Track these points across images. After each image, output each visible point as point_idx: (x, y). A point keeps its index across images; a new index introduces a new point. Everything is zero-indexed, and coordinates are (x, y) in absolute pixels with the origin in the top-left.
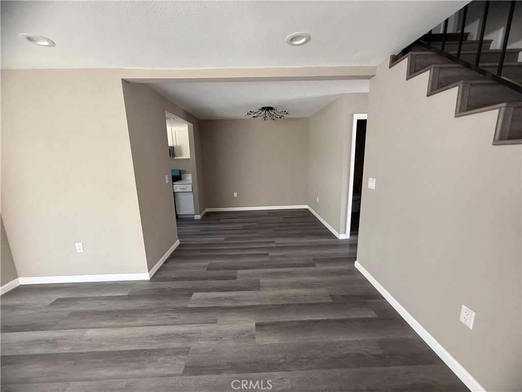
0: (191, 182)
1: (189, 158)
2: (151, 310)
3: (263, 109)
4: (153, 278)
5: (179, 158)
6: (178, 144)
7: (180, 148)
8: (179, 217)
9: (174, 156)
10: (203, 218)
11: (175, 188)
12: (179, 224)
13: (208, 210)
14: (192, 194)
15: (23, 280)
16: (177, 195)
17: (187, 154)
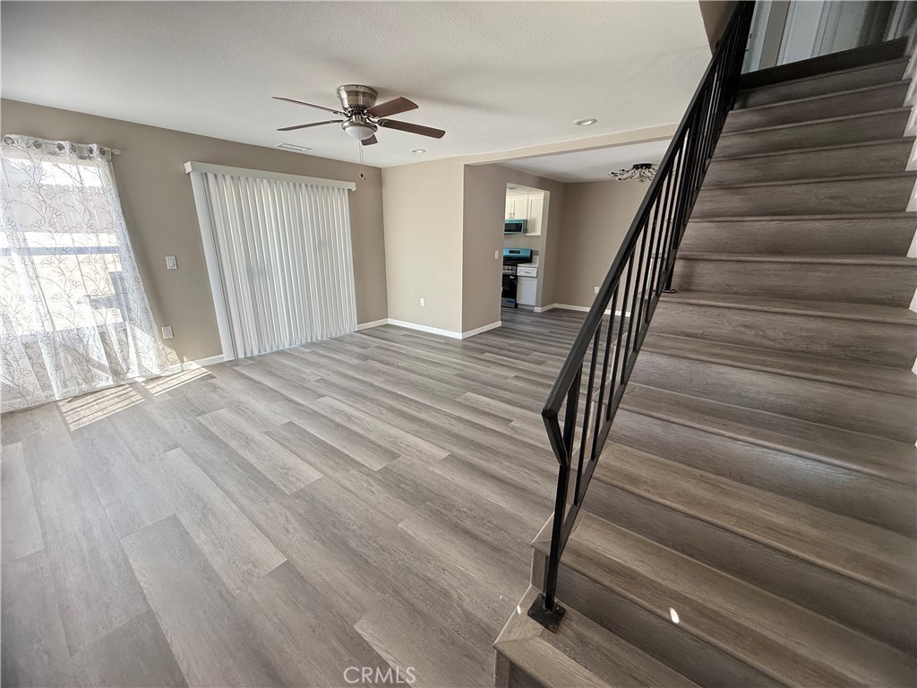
0: (537, 265)
1: (539, 234)
3: (636, 167)
4: (464, 340)
5: (532, 234)
6: (532, 217)
7: (534, 221)
8: (519, 306)
9: (526, 231)
10: (542, 313)
11: (518, 270)
12: (515, 313)
13: (556, 305)
14: (536, 280)
15: (390, 321)
16: (519, 279)
17: (538, 230)
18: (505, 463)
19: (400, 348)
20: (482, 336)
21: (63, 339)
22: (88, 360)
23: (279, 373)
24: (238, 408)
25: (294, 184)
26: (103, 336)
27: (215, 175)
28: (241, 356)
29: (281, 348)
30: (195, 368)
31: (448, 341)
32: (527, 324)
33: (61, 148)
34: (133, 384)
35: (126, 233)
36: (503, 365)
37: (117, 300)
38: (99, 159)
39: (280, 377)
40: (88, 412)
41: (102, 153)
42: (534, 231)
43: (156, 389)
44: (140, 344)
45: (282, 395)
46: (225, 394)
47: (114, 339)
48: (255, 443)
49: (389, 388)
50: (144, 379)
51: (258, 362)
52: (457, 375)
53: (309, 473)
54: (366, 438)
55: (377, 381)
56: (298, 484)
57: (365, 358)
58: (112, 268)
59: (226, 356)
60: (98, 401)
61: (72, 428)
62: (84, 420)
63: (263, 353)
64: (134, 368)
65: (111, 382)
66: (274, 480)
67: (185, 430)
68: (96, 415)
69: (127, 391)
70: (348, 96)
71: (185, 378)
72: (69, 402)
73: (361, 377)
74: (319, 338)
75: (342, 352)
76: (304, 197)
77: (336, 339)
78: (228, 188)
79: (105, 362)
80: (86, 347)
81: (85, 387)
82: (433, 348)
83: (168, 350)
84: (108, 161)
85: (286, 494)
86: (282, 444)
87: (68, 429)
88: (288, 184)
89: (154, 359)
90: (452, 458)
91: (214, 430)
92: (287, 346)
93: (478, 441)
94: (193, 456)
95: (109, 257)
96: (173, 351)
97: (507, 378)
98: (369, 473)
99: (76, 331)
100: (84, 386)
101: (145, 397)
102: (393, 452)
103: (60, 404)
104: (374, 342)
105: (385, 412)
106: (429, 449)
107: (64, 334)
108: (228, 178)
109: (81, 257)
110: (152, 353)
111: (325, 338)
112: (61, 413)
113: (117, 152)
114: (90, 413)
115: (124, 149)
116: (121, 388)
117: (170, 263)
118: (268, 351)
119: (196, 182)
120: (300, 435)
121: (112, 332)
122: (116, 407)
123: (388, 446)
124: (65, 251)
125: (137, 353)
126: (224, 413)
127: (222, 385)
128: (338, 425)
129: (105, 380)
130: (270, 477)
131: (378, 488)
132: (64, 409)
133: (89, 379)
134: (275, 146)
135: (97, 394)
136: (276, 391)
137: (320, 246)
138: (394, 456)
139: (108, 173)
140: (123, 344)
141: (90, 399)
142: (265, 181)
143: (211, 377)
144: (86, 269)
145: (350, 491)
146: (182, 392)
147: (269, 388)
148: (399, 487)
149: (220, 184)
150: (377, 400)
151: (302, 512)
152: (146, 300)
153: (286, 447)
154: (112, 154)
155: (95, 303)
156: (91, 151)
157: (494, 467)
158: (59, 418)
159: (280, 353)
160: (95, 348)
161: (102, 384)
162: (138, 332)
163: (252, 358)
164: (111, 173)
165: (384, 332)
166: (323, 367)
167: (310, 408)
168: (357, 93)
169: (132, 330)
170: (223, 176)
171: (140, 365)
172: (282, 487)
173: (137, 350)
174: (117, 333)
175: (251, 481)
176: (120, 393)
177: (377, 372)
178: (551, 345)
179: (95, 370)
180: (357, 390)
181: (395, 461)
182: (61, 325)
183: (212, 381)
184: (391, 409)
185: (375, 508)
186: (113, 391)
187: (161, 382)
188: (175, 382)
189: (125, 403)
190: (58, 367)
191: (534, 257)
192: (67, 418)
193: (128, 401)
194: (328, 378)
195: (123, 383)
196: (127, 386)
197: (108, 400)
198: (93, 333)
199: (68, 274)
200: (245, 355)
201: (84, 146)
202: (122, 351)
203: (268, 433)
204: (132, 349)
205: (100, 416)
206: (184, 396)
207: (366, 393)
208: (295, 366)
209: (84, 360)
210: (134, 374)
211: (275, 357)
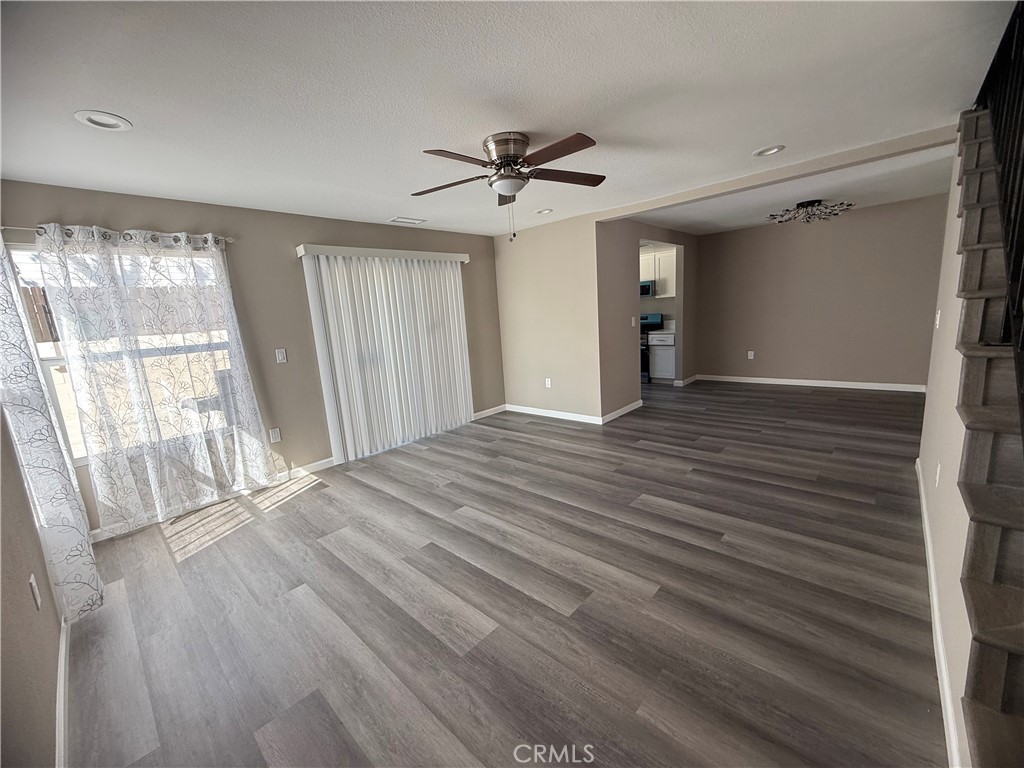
0: (674, 331)
1: (674, 295)
2: (598, 441)
3: (801, 205)
4: (604, 425)
5: (662, 296)
6: (662, 277)
7: (664, 282)
8: (654, 381)
9: (655, 294)
10: (687, 386)
11: (650, 339)
12: (650, 389)
13: (699, 377)
14: (673, 349)
15: (509, 407)
16: (652, 349)
17: (672, 291)
18: (747, 601)
19: (531, 439)
20: (625, 419)
21: (169, 449)
22: (193, 472)
23: (399, 477)
24: (363, 525)
25: (406, 261)
26: (210, 443)
27: (327, 257)
28: (352, 458)
29: (394, 446)
30: (303, 476)
31: (587, 428)
32: (672, 401)
33: (177, 240)
34: (238, 498)
35: (237, 326)
36: (669, 455)
37: (223, 401)
38: (214, 249)
39: (404, 483)
40: (194, 536)
41: (217, 242)
42: (665, 292)
43: (265, 503)
44: (247, 450)
45: (411, 506)
46: (345, 508)
47: (221, 446)
48: (395, 575)
49: (540, 492)
50: (250, 492)
51: (371, 464)
52: (617, 471)
53: (480, 622)
54: (536, 566)
55: (520, 483)
56: (469, 638)
57: (494, 453)
58: (221, 367)
59: (336, 459)
60: (204, 522)
61: (179, 559)
62: (191, 547)
63: (374, 453)
64: (240, 479)
65: (216, 498)
66: (436, 633)
67: (308, 559)
68: (203, 540)
69: (233, 507)
70: (497, 146)
71: (294, 488)
72: (172, 524)
73: (499, 479)
74: (434, 432)
75: (465, 448)
76: (416, 272)
77: (451, 432)
78: (340, 268)
79: (211, 474)
80: (191, 458)
81: (189, 505)
82: (572, 437)
83: (276, 456)
84: (222, 250)
85: (458, 656)
86: (431, 577)
87: (174, 559)
88: (400, 260)
89: (261, 468)
90: (665, 593)
91: (341, 556)
92: (400, 444)
93: (691, 567)
94: (323, 595)
95: (219, 354)
96: (281, 457)
97: (685, 472)
98: (559, 619)
99: (181, 439)
100: (187, 504)
101: (253, 514)
102: (580, 586)
103: (163, 527)
104: (498, 433)
105: (546, 525)
106: (628, 580)
107: (171, 444)
108: (340, 258)
109: (191, 356)
110: (260, 461)
111: (439, 432)
112: (165, 539)
113: (230, 240)
114: (194, 539)
115: (237, 237)
116: (226, 504)
117: (280, 356)
118: (380, 450)
119: (307, 265)
120: (451, 562)
121: (219, 438)
122: (223, 528)
123: (570, 576)
124: (175, 350)
125: (244, 461)
126: (347, 532)
127: (339, 496)
128: (493, 547)
129: (210, 496)
130: (429, 628)
131: (583, 645)
132: (167, 533)
133: (194, 494)
134: (388, 222)
135: (200, 513)
136: (402, 501)
137: (433, 327)
138: (584, 592)
139: (221, 263)
140: (230, 452)
141: (193, 518)
142: (377, 259)
143: (322, 485)
144: (195, 368)
145: (544, 651)
146: (295, 507)
147: (393, 497)
148: (610, 642)
149: (332, 265)
150: (530, 510)
151: (488, 687)
152: (255, 400)
153: (436, 580)
154: (226, 242)
155: (203, 406)
156: (206, 241)
157: (733, 608)
158: (163, 545)
159: (393, 452)
160: (201, 458)
161: (206, 500)
162: (246, 437)
163: (363, 460)
164: (224, 264)
165: (505, 420)
166: (449, 467)
167: (450, 524)
168: (506, 142)
169: (240, 435)
170: (335, 257)
171: (246, 475)
172: (449, 644)
173: (244, 458)
174: (224, 439)
175: (405, 633)
176: (226, 510)
177: (516, 472)
178: (717, 427)
179: (200, 484)
180: (499, 497)
181: (588, 600)
182: (168, 433)
183: (326, 490)
184: (552, 521)
185: (591, 681)
186: (218, 507)
187: (268, 494)
188: (284, 494)
189: (233, 523)
190: (162, 483)
191: (665, 322)
192: (172, 545)
193: (236, 521)
194: (459, 481)
195: (228, 497)
196: (232, 501)
197: (214, 520)
198: (199, 440)
199: (176, 375)
200: (356, 456)
201: (199, 236)
202: (228, 460)
203: (408, 560)
204: (239, 458)
205: (207, 541)
206: (298, 512)
207: (512, 501)
208: (418, 468)
209: (188, 473)
210: (240, 487)
211: (388, 457)
